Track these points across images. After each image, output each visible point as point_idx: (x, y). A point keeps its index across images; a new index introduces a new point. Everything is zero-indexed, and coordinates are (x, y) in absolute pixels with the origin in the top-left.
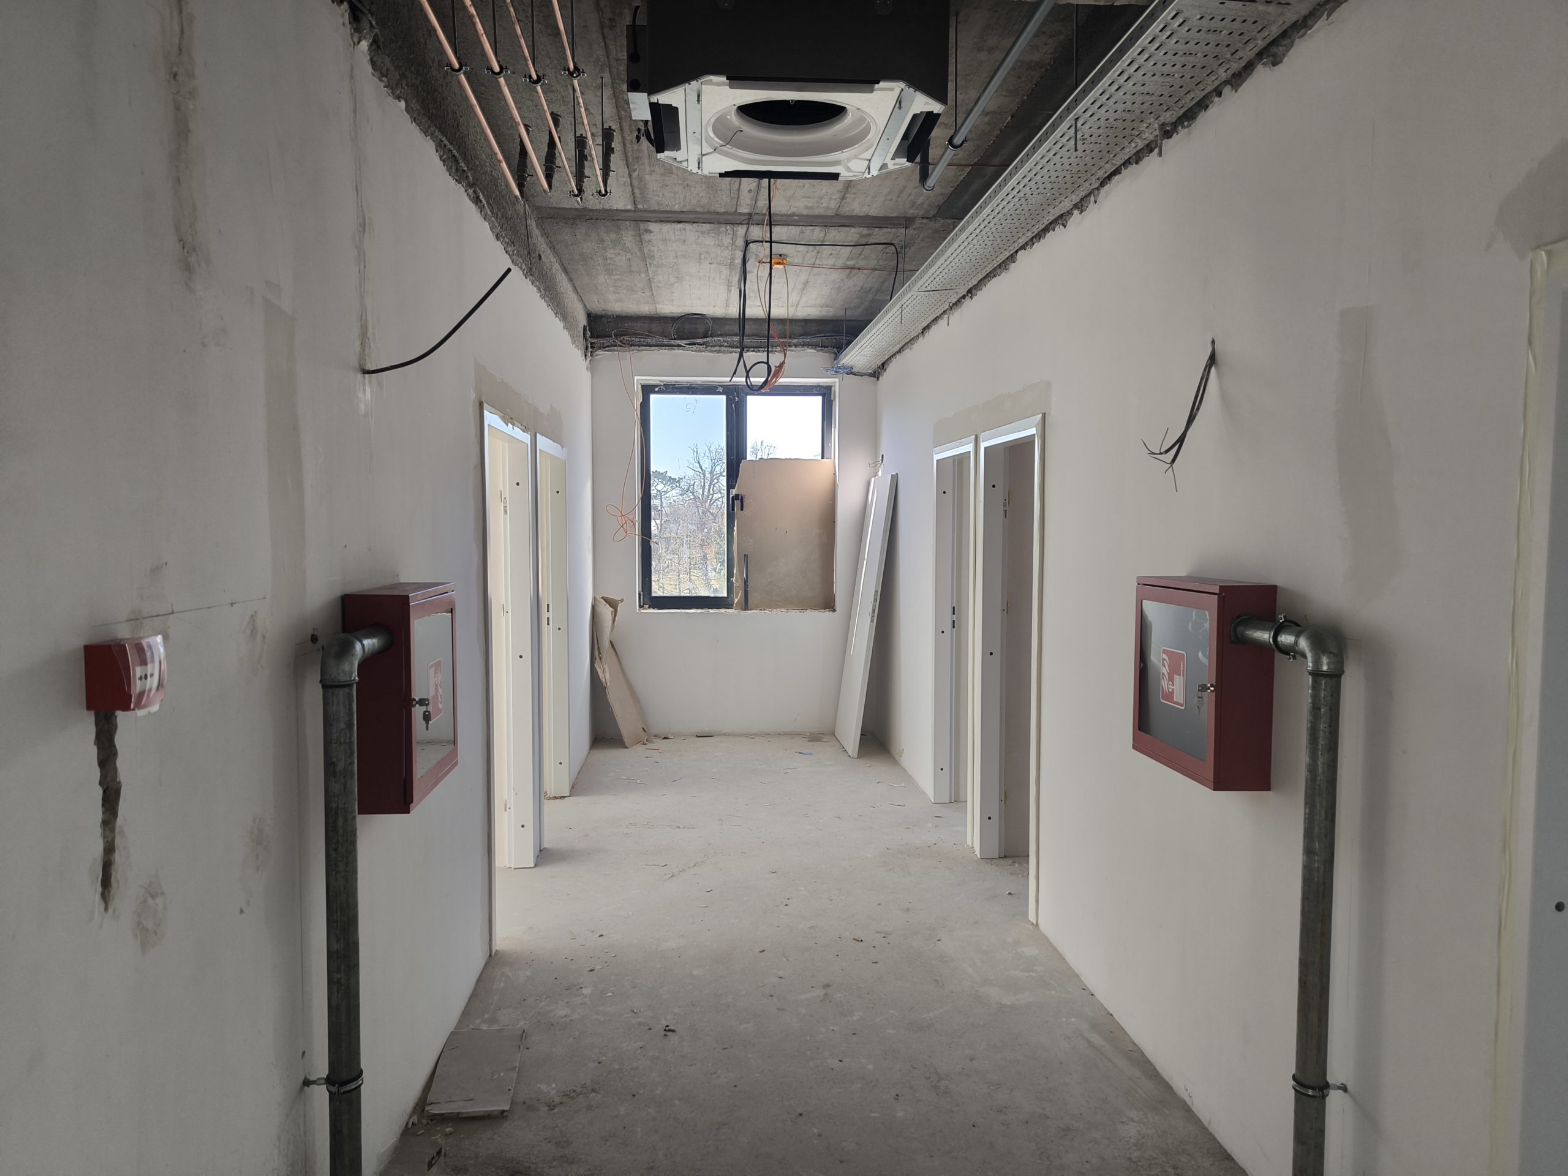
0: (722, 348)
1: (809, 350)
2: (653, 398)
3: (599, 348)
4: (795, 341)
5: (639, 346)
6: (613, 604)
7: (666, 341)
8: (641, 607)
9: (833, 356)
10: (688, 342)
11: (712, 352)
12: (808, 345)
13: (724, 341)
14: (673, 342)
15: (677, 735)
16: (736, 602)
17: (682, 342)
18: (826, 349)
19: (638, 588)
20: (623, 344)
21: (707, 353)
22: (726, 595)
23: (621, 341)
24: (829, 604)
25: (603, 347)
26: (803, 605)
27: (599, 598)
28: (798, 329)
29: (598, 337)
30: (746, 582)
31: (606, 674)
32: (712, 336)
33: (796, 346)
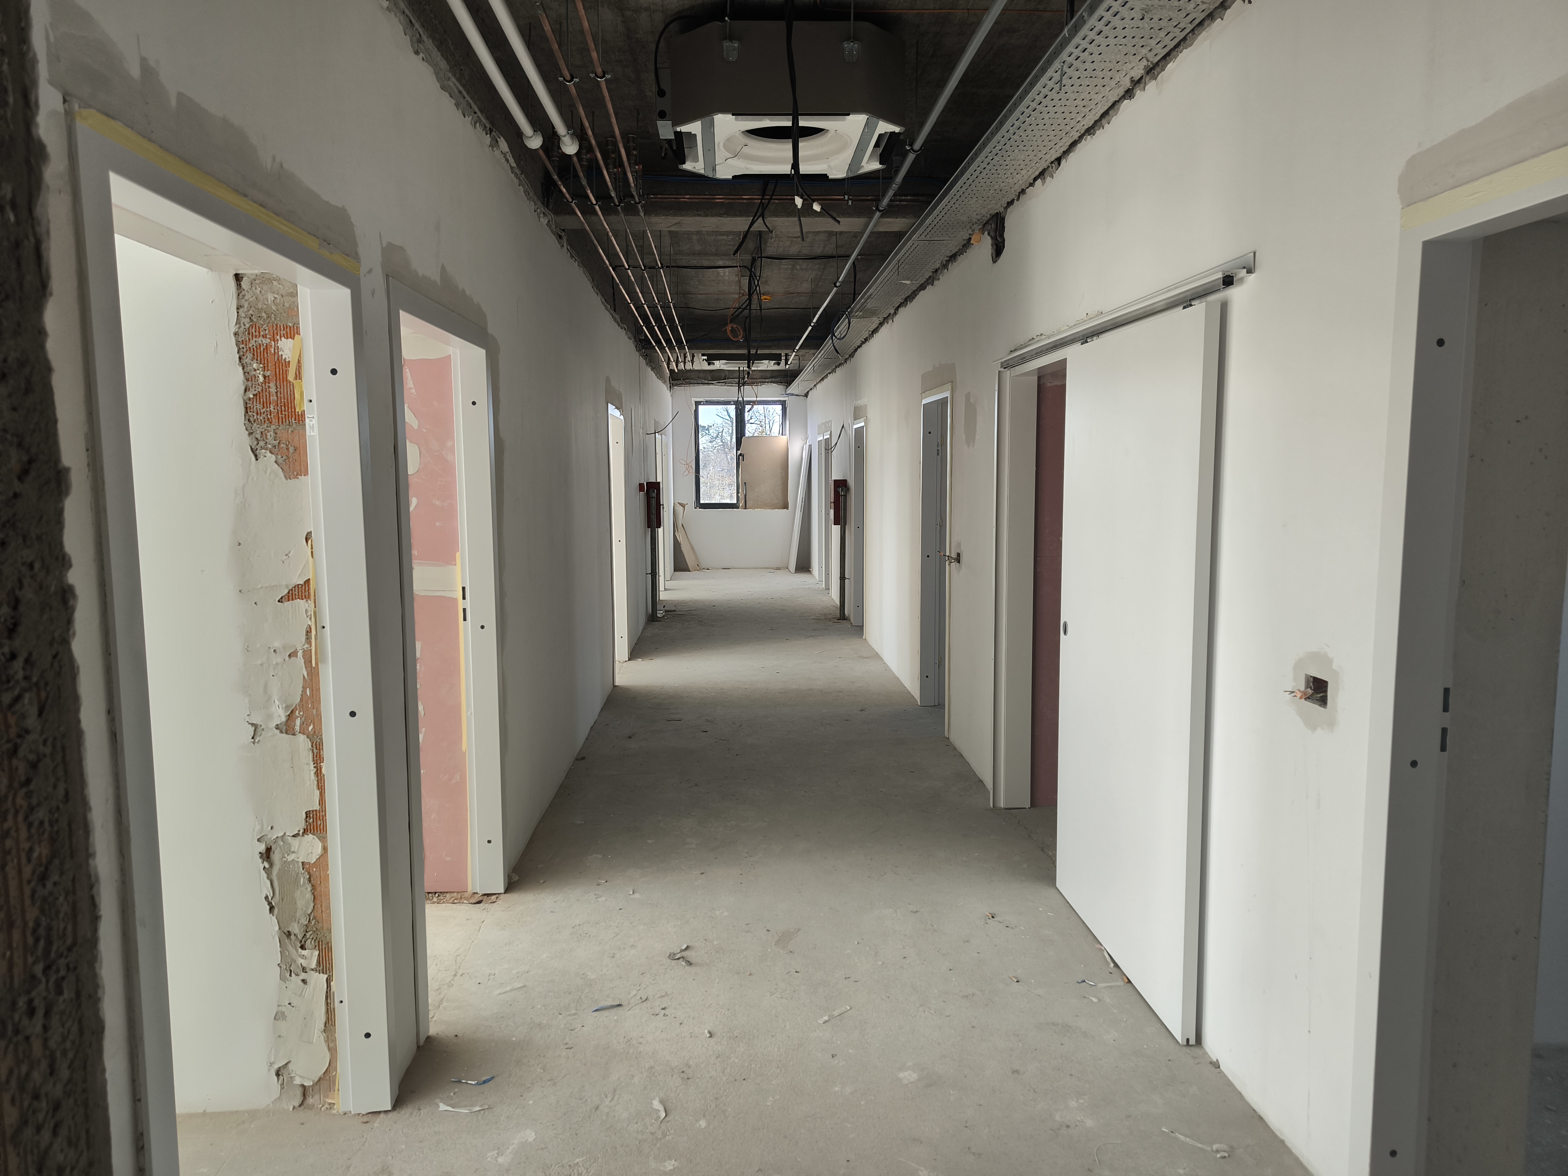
0: (733, 384)
1: (774, 385)
2: (700, 407)
3: (675, 385)
4: (767, 380)
5: (694, 384)
6: (683, 506)
7: (706, 382)
8: (695, 508)
9: (785, 387)
10: (717, 382)
11: (728, 386)
12: (774, 382)
13: (734, 381)
14: (710, 382)
15: (713, 568)
16: (741, 505)
17: (714, 382)
18: (782, 384)
19: (694, 499)
20: (687, 383)
21: (726, 387)
22: (736, 502)
23: (685, 382)
24: (786, 507)
25: (677, 385)
26: (774, 507)
27: (676, 503)
28: (769, 375)
29: (675, 380)
30: (745, 496)
31: (680, 539)
32: (728, 379)
33: (768, 383)
